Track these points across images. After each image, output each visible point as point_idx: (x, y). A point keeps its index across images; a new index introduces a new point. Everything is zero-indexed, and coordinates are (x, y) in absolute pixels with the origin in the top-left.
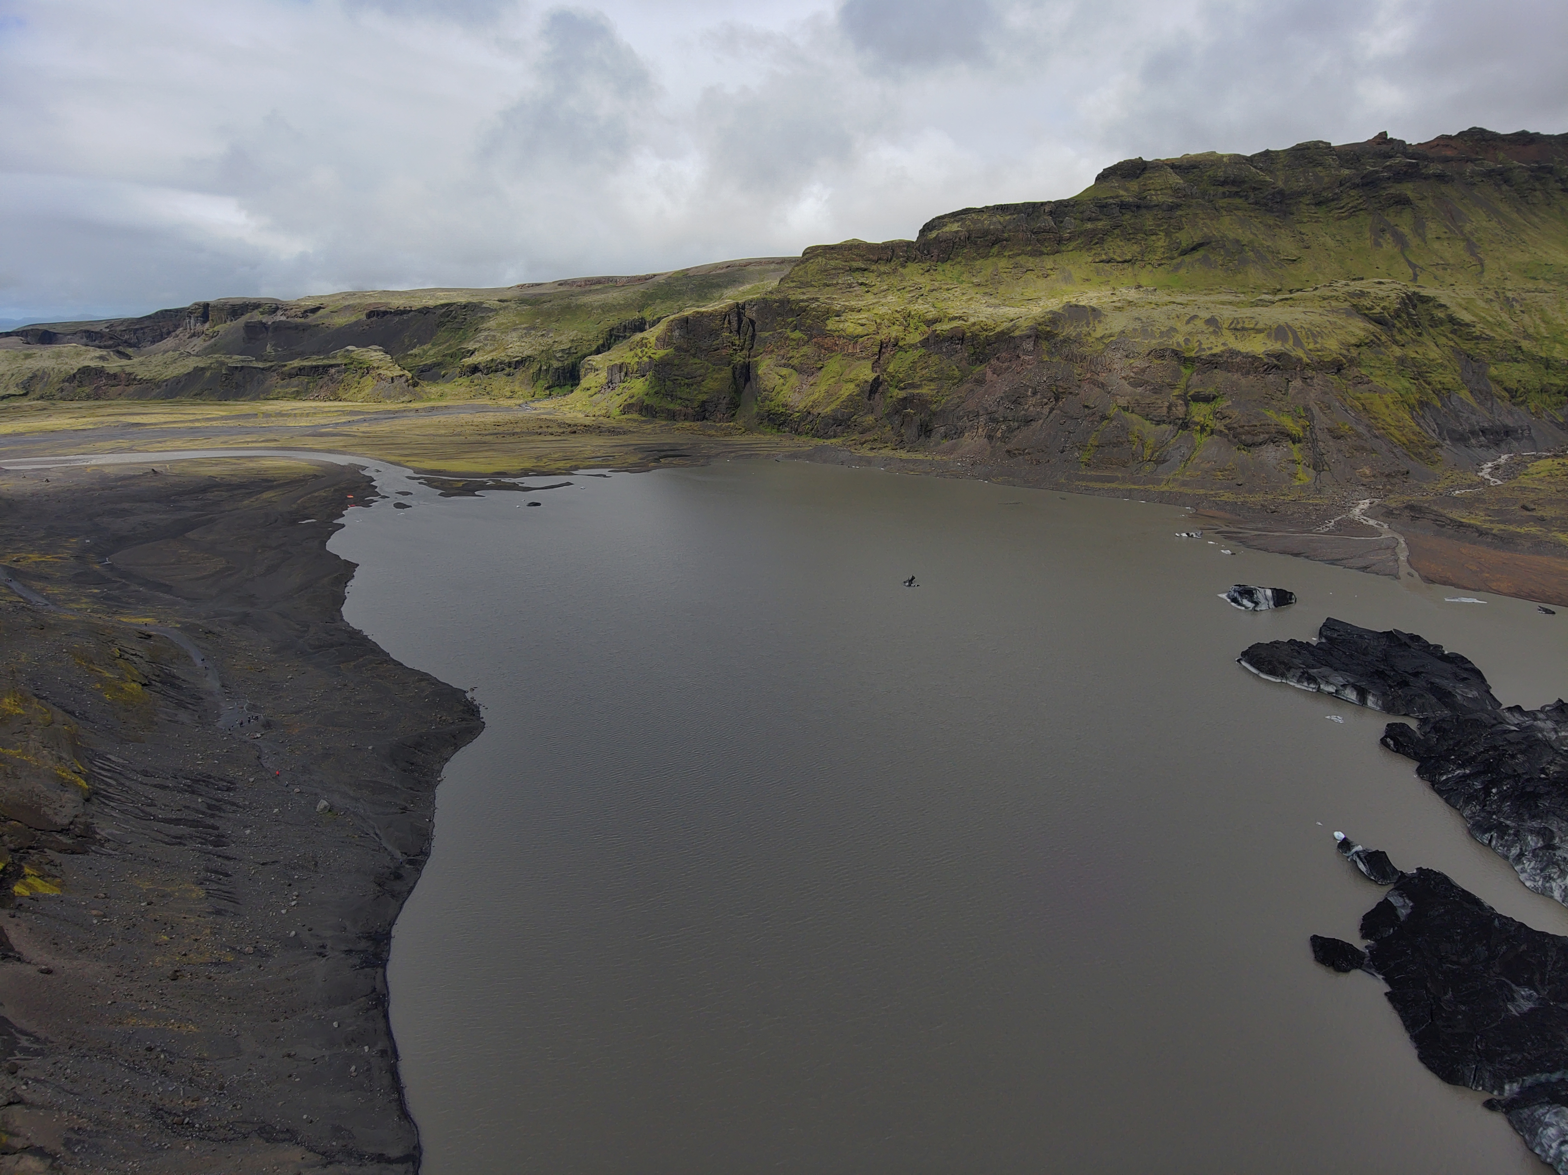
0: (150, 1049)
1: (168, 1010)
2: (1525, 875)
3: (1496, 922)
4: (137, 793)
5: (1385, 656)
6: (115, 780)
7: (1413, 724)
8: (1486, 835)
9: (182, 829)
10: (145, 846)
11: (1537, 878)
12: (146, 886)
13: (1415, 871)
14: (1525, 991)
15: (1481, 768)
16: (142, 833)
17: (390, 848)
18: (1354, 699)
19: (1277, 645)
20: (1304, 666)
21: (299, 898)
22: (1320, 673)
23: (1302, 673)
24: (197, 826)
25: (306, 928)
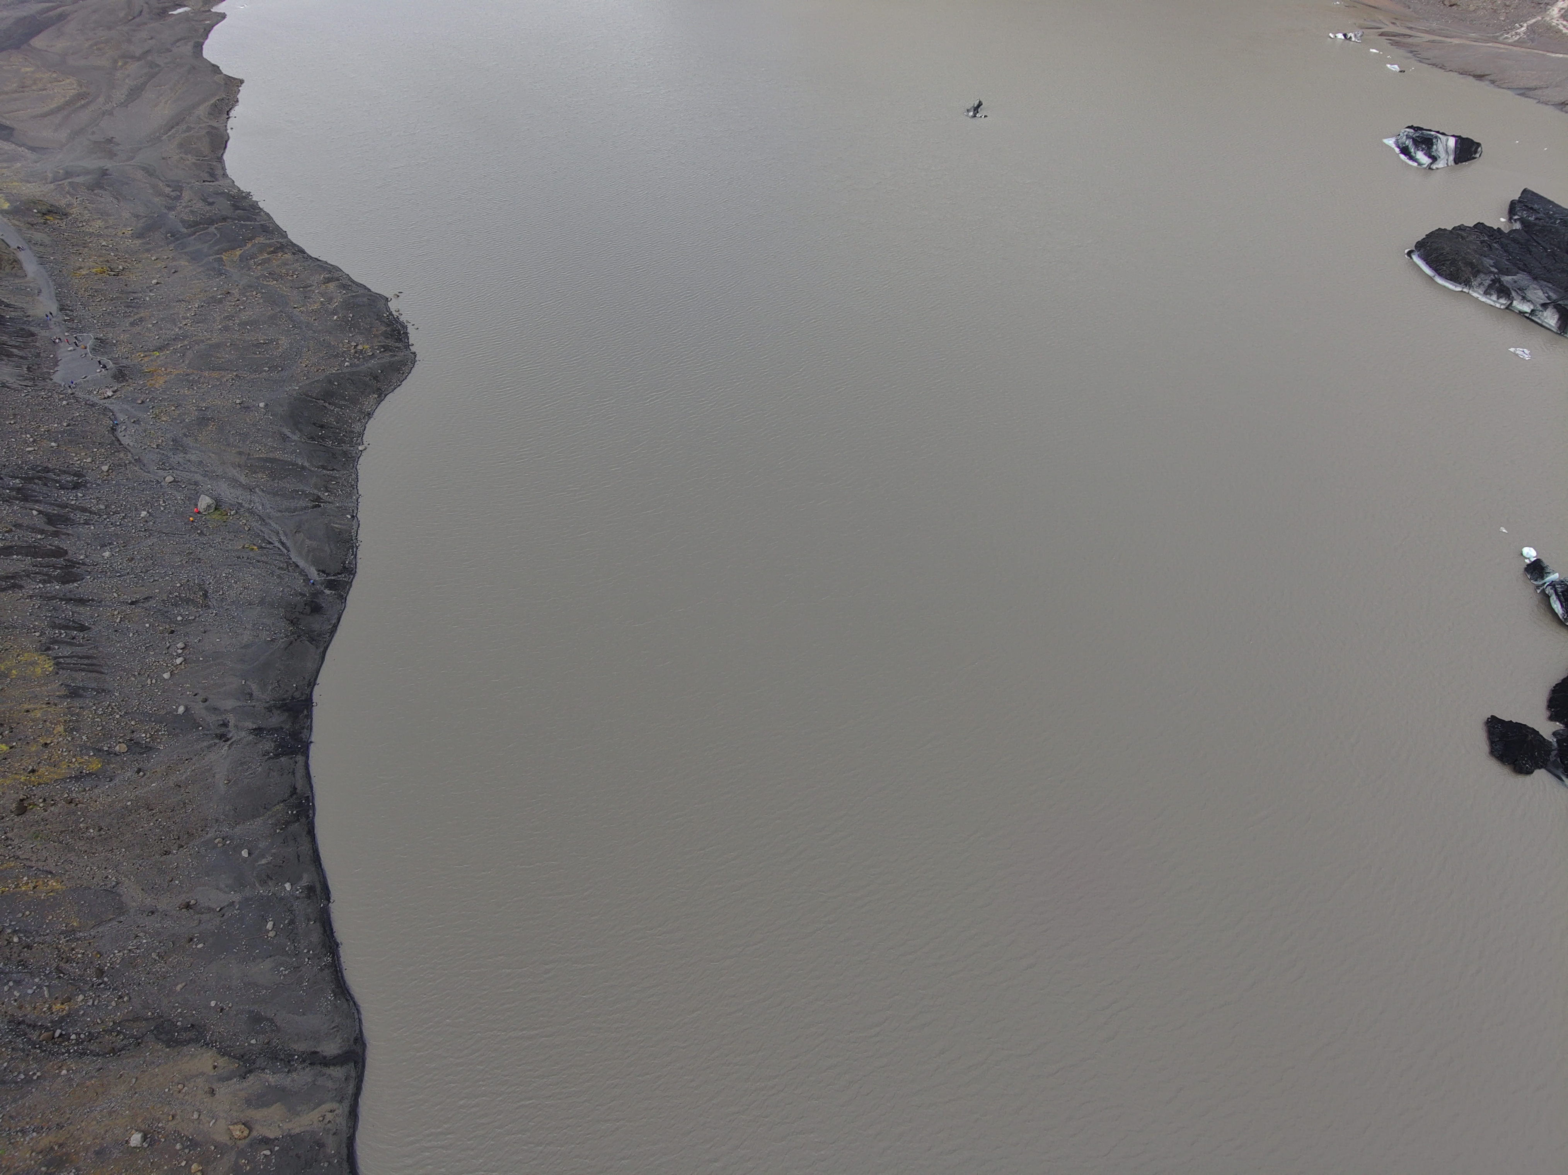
9: (13, 564)
17: (302, 564)
18: (1554, 325)
19: (1463, 233)
20: (1496, 270)
21: (186, 651)
22: (1515, 282)
23: (1492, 280)
24: (35, 555)
25: (199, 698)
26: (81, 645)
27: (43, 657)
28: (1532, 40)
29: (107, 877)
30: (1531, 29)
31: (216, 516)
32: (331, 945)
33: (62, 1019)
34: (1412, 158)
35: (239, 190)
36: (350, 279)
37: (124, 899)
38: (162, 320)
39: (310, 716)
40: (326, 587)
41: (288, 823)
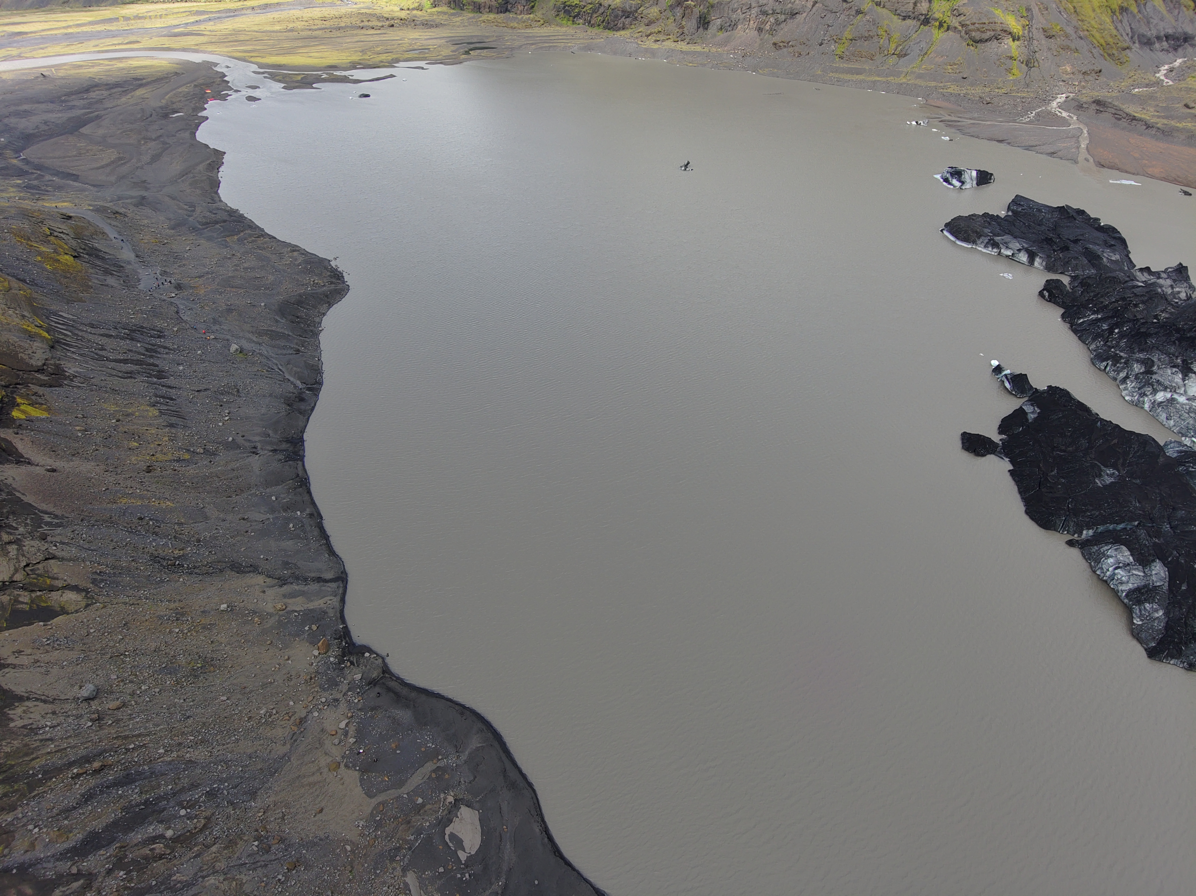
0: (141, 519)
1: (149, 493)
2: (1126, 392)
3: (1099, 423)
4: (89, 341)
5: (1055, 227)
6: (70, 331)
7: (1065, 280)
8: (1104, 363)
9: (130, 367)
10: (105, 380)
11: (1135, 394)
12: (113, 408)
13: (1046, 388)
14: (1110, 471)
15: (1110, 314)
16: (100, 371)
17: (292, 379)
18: (1025, 260)
19: (974, 218)
20: (991, 235)
21: (230, 415)
22: (1003, 240)
23: (989, 240)
24: (141, 365)
25: (239, 435)
26: (171, 406)
27: (152, 408)
28: (1038, 120)
29: (198, 504)
30: (1038, 114)
31: (241, 355)
32: (324, 536)
33: (179, 557)
34: (950, 184)
35: (231, 208)
36: (306, 251)
37: (208, 514)
38: (197, 265)
39: (303, 445)
40: (307, 390)
41: (295, 488)
